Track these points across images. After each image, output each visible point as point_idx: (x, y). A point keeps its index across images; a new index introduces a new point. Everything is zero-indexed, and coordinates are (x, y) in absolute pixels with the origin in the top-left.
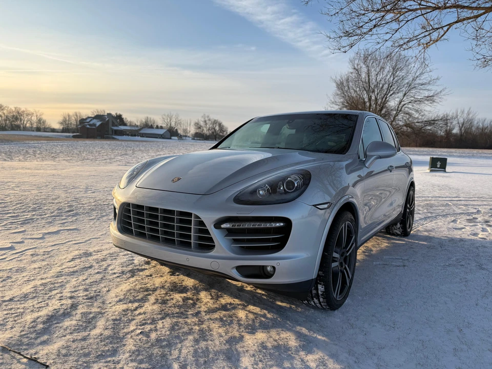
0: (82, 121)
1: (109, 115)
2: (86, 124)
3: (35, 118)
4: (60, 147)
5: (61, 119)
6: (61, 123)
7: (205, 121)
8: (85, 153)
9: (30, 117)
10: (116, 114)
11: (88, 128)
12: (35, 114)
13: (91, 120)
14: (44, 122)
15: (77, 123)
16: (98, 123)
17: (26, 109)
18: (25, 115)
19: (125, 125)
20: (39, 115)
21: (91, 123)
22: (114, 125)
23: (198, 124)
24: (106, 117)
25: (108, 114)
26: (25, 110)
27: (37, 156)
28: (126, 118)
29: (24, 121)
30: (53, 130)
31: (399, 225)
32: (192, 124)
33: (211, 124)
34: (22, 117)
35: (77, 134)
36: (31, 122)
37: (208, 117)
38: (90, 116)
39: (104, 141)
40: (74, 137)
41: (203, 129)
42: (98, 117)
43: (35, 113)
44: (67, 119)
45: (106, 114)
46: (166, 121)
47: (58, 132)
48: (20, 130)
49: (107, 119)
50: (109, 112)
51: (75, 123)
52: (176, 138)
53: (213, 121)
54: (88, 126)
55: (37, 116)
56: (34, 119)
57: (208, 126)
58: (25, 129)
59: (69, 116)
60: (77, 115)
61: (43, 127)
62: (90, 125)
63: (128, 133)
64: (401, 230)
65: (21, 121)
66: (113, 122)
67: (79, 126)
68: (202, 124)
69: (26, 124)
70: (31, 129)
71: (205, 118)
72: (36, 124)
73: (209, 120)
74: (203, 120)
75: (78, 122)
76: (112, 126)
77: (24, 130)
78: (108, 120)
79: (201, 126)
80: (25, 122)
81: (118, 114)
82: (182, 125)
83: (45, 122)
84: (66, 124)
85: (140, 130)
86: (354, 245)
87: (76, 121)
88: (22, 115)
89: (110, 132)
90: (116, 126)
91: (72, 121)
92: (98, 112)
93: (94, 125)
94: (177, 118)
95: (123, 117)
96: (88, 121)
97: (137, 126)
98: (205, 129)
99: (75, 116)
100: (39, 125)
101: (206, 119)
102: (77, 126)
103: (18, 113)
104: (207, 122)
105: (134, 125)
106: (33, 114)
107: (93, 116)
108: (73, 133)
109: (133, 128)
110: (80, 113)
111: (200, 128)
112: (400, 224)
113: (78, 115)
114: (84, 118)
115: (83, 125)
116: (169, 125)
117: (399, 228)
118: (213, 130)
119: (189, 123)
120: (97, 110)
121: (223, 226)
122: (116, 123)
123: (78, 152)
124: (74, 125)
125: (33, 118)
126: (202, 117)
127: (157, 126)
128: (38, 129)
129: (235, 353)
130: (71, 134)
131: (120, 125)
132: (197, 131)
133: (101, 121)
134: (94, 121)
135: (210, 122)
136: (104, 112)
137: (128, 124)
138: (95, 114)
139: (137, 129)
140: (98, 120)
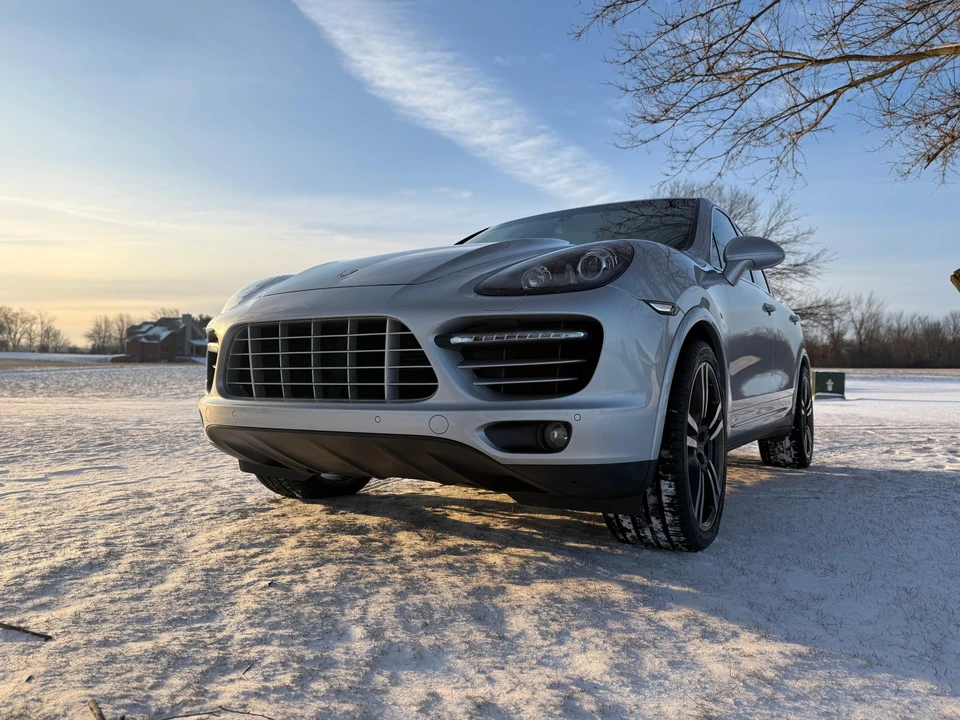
0: (133, 330)
1: (187, 317)
2: (140, 335)
3: (39, 327)
4: (85, 376)
5: (90, 328)
6: (90, 336)
8: (136, 385)
9: (28, 326)
10: (200, 316)
11: (143, 343)
12: (39, 320)
13: (151, 328)
14: (56, 335)
15: (121, 335)
16: (164, 334)
17: (21, 309)
18: (19, 321)
20: (46, 320)
21: (150, 333)
22: (194, 336)
24: (181, 321)
25: (184, 315)
26: (19, 312)
27: (39, 391)
29: (16, 333)
30: (74, 350)
31: (787, 442)
34: (13, 326)
35: (122, 355)
36: (29, 335)
38: (149, 320)
39: (175, 365)
40: (114, 361)
42: (164, 322)
43: (39, 317)
44: (103, 327)
45: (180, 316)
47: (82, 353)
48: (7, 351)
49: (183, 325)
50: (186, 313)
51: (118, 336)
54: (144, 340)
55: (42, 323)
56: (37, 328)
58: (17, 348)
59: (106, 321)
60: (122, 321)
61: (54, 344)
62: (147, 338)
64: (793, 452)
65: (10, 333)
66: (193, 331)
67: (127, 341)
69: (19, 340)
70: (29, 349)
72: (39, 339)
75: (125, 333)
76: (192, 339)
77: (14, 351)
78: (185, 328)
80: (18, 336)
81: (204, 316)
83: (59, 334)
84: (100, 338)
86: (721, 425)
87: (121, 331)
88: (12, 322)
89: (187, 350)
90: (200, 338)
91: (112, 331)
92: (164, 313)
93: (156, 337)
96: (144, 329)
99: (120, 324)
100: (46, 340)
102: (121, 340)
103: (6, 317)
106: (35, 318)
107: (155, 321)
108: (113, 353)
110: (128, 317)
112: (791, 439)
113: (125, 320)
114: (137, 324)
115: (132, 338)
117: (789, 449)
120: (163, 310)
121: (456, 340)
122: (200, 333)
123: (122, 385)
124: (116, 339)
125: (34, 327)
128: (44, 349)
129: (492, 610)
130: (110, 357)
133: (170, 329)
134: (157, 330)
136: (177, 312)
138: (159, 318)
140: (164, 328)
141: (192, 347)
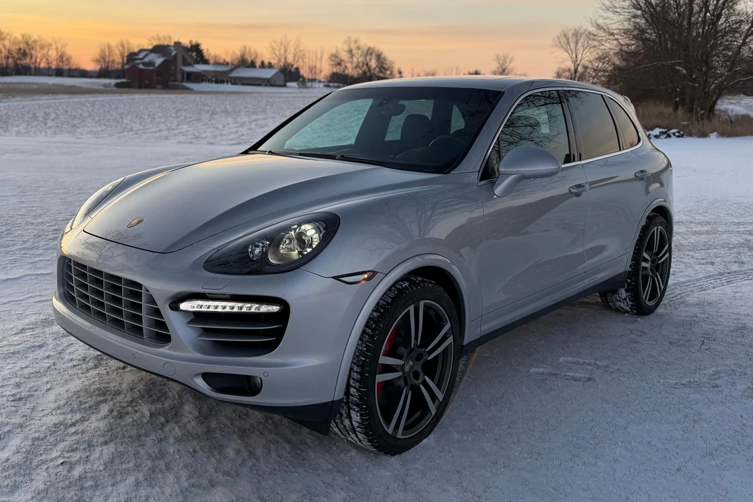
0: (132, 57)
1: (178, 44)
2: (138, 62)
3: (55, 53)
4: (89, 105)
5: (96, 53)
6: (97, 61)
7: (350, 51)
8: (129, 118)
9: (45, 51)
10: (190, 42)
11: (141, 70)
12: (54, 47)
13: (147, 55)
14: (68, 60)
15: (123, 60)
16: (158, 60)
17: (39, 37)
18: (38, 47)
19: (206, 62)
20: (60, 46)
21: (147, 60)
22: (185, 63)
23: (336, 57)
24: (172, 48)
25: (175, 43)
26: (38, 39)
27: (50, 123)
28: (208, 50)
29: (36, 58)
30: (83, 74)
32: (326, 56)
33: (361, 55)
34: (33, 52)
35: (124, 80)
36: (47, 59)
37: (356, 42)
38: (145, 47)
39: (166, 94)
40: (117, 85)
41: (346, 67)
42: (159, 49)
43: (53, 43)
44: (107, 53)
45: (172, 44)
46: (277, 53)
47: (91, 77)
48: (31, 74)
49: (174, 53)
50: (177, 40)
51: (121, 61)
52: (294, 84)
53: (366, 49)
54: (141, 66)
55: (57, 49)
56: (53, 54)
57: (355, 59)
58: (39, 72)
59: (109, 47)
60: (123, 46)
61: (67, 67)
62: (144, 64)
63: (210, 77)
65: (31, 58)
66: (184, 59)
67: (127, 67)
68: (344, 56)
69: (40, 64)
70: (47, 72)
71: (349, 45)
72: (55, 63)
73: (358, 48)
74: (346, 48)
75: (125, 59)
76: (183, 65)
77: (35, 75)
78: (176, 55)
79: (342, 60)
80: (38, 60)
81: (194, 43)
82: (306, 60)
83: (71, 58)
84: (105, 62)
85: (231, 71)
87: (122, 56)
88: (33, 48)
89: (179, 77)
90: (190, 65)
91: (115, 57)
92: (159, 39)
93: (151, 63)
94: (298, 46)
95: (203, 47)
96: (141, 56)
97: (227, 64)
98: (349, 66)
99: (121, 48)
100: (61, 64)
101: (353, 46)
102: (123, 66)
103: (27, 44)
104: (354, 52)
105: (221, 61)
106: (50, 45)
107: (150, 47)
108: (117, 78)
109: (219, 69)
110: (128, 43)
111: (339, 64)
113: (126, 46)
114: (136, 50)
115: (131, 64)
116: (283, 60)
118: (365, 67)
119: (319, 56)
120: (157, 36)
122: (189, 60)
123: (118, 116)
124: (118, 63)
125: (50, 52)
126: (345, 42)
127: (263, 63)
128: (59, 73)
130: (113, 81)
131: (198, 63)
132: (335, 71)
133: (163, 56)
134: (152, 57)
135: (360, 52)
136: (170, 38)
137: (212, 61)
138: (155, 44)
139: (225, 69)
140: (158, 55)
141: (183, 72)
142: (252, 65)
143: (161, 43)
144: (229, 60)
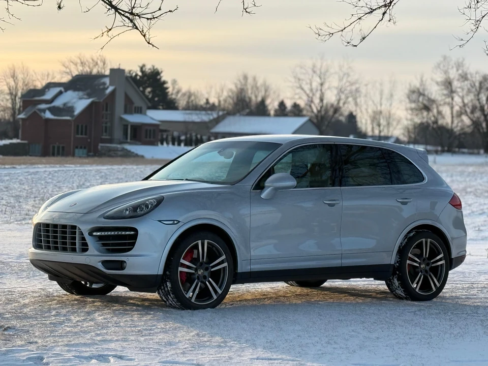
0: (32, 97)
1: (117, 73)
2: (43, 106)
7: (448, 84)
8: (31, 202)
10: (142, 68)
11: (48, 120)
13: (60, 93)
15: (14, 103)
16: (81, 104)
19: (171, 105)
21: (58, 103)
22: (130, 108)
23: (421, 94)
24: (107, 81)
25: (112, 70)
28: (174, 82)
32: (401, 93)
33: (469, 91)
35: (15, 141)
37: (459, 65)
38: (57, 79)
39: (91, 164)
40: (3, 151)
41: (439, 113)
42: (82, 82)
45: (107, 73)
46: (307, 88)
49: (110, 89)
51: (9, 105)
53: (478, 78)
54: (48, 115)
57: (457, 99)
60: (14, 76)
62: (54, 110)
63: (176, 134)
66: (128, 101)
67: (22, 116)
68: (435, 92)
71: (446, 72)
73: (464, 77)
74: (440, 77)
75: (19, 101)
76: (126, 112)
78: (113, 93)
79: (433, 101)
81: (148, 68)
82: (361, 100)
85: (217, 121)
87: (13, 96)
89: (118, 133)
90: (139, 111)
93: (68, 109)
94: (347, 74)
95: (164, 77)
96: (48, 96)
97: (213, 108)
98: (446, 110)
101: (453, 74)
102: (14, 115)
104: (456, 84)
105: (202, 102)
107: (66, 79)
109: (195, 117)
110: (25, 70)
111: (427, 108)
113: (20, 76)
114: (39, 85)
115: (30, 110)
116: (317, 101)
118: (478, 114)
119: (386, 92)
122: (138, 102)
123: (12, 200)
124: (5, 110)
126: (438, 66)
131: (154, 107)
132: (418, 120)
133: (89, 96)
134: (69, 97)
135: (467, 84)
137: (182, 103)
138: (75, 73)
139: (204, 117)
140: (81, 93)
141: (125, 125)
142: (261, 110)
143: (87, 69)
144: (213, 100)
